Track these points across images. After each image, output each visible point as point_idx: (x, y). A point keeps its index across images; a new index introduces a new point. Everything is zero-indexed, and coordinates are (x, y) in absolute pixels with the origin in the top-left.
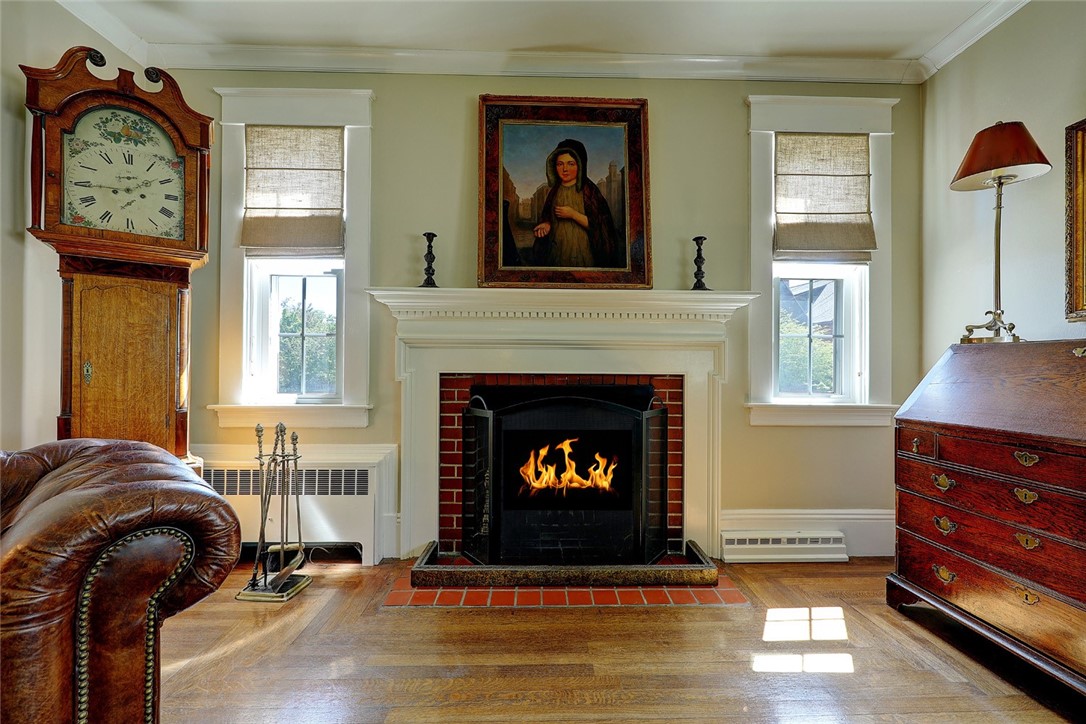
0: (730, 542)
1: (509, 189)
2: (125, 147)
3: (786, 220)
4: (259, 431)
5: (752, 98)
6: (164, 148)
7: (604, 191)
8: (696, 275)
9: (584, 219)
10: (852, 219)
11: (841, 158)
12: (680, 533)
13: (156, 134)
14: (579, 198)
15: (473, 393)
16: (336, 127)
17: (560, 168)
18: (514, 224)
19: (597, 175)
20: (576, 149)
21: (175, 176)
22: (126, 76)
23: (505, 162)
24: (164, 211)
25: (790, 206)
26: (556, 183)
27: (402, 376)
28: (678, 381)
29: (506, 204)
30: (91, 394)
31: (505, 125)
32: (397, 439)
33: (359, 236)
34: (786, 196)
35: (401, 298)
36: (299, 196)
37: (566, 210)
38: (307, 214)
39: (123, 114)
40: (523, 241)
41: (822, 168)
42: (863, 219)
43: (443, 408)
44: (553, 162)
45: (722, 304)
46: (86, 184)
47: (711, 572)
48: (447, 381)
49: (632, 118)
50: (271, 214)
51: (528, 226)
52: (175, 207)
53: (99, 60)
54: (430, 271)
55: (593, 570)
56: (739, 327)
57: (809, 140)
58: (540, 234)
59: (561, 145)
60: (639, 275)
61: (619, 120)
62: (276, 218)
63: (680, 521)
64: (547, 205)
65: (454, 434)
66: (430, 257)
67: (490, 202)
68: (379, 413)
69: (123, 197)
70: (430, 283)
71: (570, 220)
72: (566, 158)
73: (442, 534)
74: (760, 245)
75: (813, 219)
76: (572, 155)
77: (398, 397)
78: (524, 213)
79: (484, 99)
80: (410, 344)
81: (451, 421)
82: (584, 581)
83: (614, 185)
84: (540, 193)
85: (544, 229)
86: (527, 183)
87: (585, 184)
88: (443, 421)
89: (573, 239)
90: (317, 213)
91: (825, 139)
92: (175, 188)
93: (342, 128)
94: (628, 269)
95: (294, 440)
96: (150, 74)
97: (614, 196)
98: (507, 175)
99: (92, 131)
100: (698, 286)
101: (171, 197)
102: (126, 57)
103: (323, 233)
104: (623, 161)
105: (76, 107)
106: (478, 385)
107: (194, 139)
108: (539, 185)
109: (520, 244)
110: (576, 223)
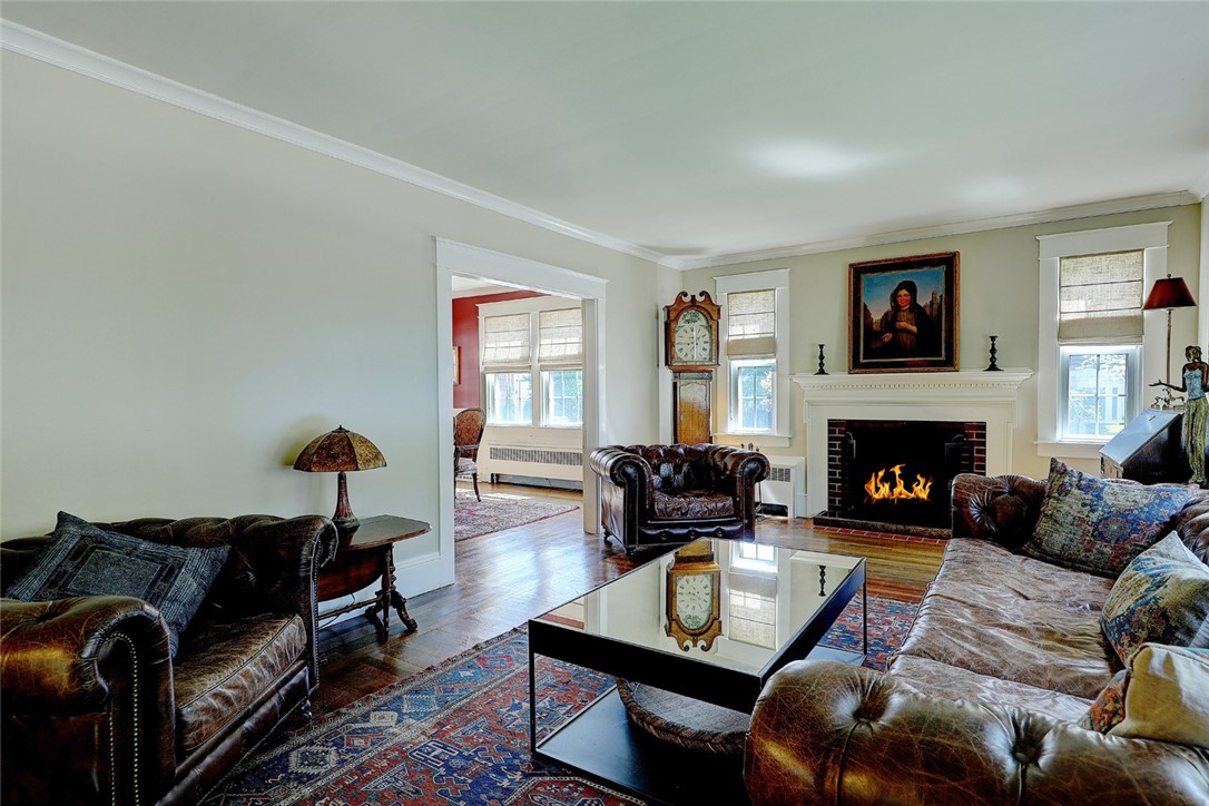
1: (867, 314)
2: (691, 325)
3: (1065, 318)
5: (1041, 237)
6: (703, 321)
7: (928, 311)
8: (991, 360)
9: (914, 329)
11: (1117, 270)
13: (701, 316)
14: (910, 316)
15: (846, 430)
16: (771, 290)
17: (899, 299)
18: (871, 335)
20: (911, 287)
21: (706, 332)
22: (693, 297)
23: (866, 299)
24: (704, 349)
25: (1073, 307)
26: (896, 307)
27: (807, 420)
28: (982, 427)
29: (865, 323)
30: (683, 427)
31: (864, 278)
32: (804, 454)
33: (783, 347)
34: (1069, 299)
35: (809, 381)
36: (753, 327)
37: (903, 324)
38: (758, 336)
39: (689, 312)
41: (1100, 278)
42: (1137, 312)
43: (830, 439)
44: (894, 296)
45: (1012, 377)
46: (680, 343)
48: (832, 424)
49: (948, 262)
50: (740, 338)
51: (879, 335)
52: (707, 346)
53: (686, 295)
54: (821, 366)
55: (912, 528)
57: (1088, 260)
58: (886, 340)
59: (900, 285)
60: (949, 363)
61: (937, 265)
62: (743, 340)
64: (890, 320)
65: (836, 453)
66: (822, 357)
67: (856, 324)
68: (793, 440)
69: (691, 346)
70: (822, 372)
71: (905, 330)
72: (904, 292)
73: (830, 507)
74: (1047, 335)
75: (1092, 315)
76: (907, 290)
77: (805, 432)
79: (851, 266)
80: (811, 404)
81: (834, 446)
82: (907, 533)
83: (935, 306)
84: (886, 315)
85: (888, 337)
86: (878, 309)
87: (914, 307)
88: (830, 446)
89: (908, 340)
90: (762, 336)
91: (1103, 257)
92: (707, 338)
93: (774, 290)
94: (943, 358)
96: (701, 295)
97: (935, 313)
98: (865, 306)
99: (681, 322)
100: (993, 368)
101: (705, 342)
102: (694, 291)
103: (766, 347)
104: (941, 291)
105: (678, 315)
106: (849, 426)
107: (715, 316)
108: (885, 310)
109: (874, 346)
110: (909, 331)
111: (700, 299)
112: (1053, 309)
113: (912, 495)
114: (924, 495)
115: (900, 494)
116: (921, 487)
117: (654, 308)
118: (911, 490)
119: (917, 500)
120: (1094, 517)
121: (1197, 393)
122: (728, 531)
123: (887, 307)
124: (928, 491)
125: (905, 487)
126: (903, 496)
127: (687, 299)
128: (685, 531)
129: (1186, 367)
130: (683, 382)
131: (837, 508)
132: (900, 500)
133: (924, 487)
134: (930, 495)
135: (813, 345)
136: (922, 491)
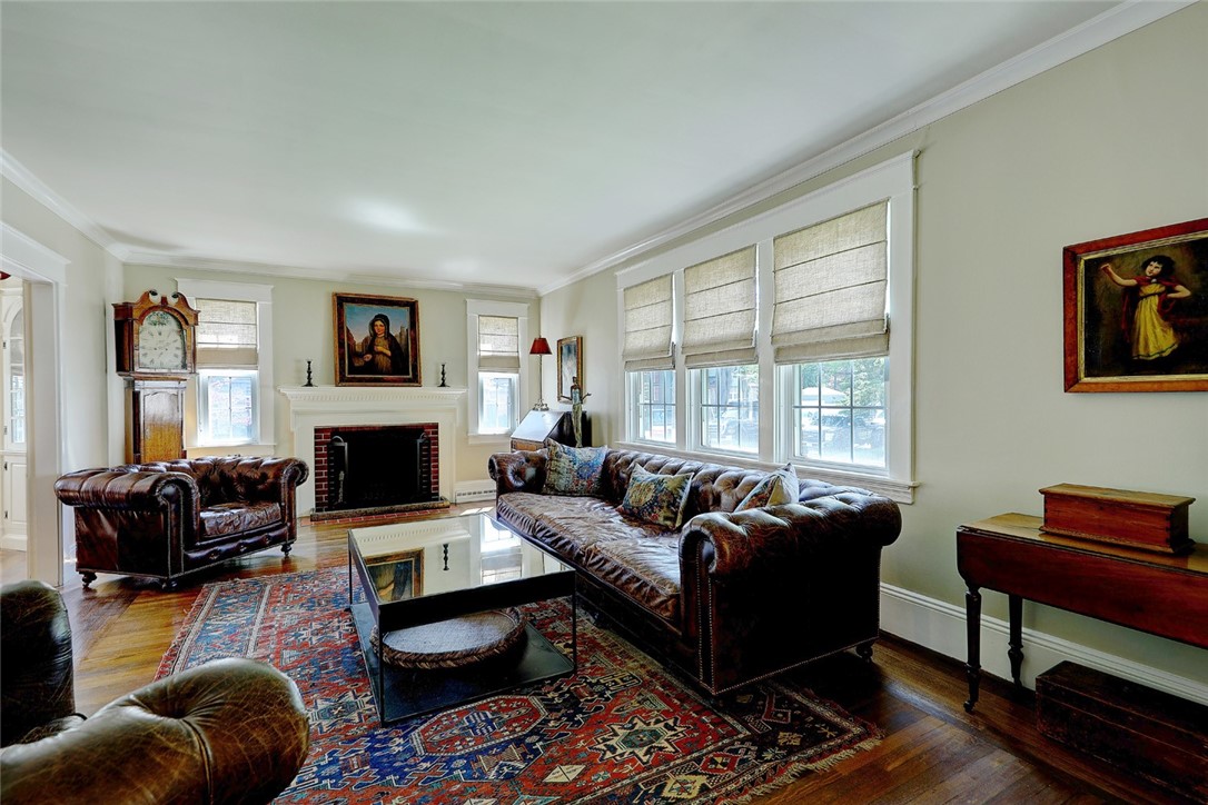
0: (459, 495)
1: (350, 337)
2: (159, 327)
3: (483, 354)
5: (467, 300)
6: (173, 326)
7: (398, 339)
8: (442, 380)
9: (389, 353)
10: (511, 354)
11: (508, 327)
12: (437, 494)
13: (171, 319)
14: (386, 343)
15: (334, 436)
16: (252, 303)
17: (376, 328)
18: (353, 354)
19: (394, 331)
20: (385, 320)
21: (179, 338)
22: (164, 300)
23: (348, 324)
24: (176, 356)
25: (487, 348)
26: (374, 335)
27: (294, 430)
28: (435, 426)
29: (349, 345)
31: (347, 306)
33: (265, 359)
34: (484, 343)
35: (295, 393)
36: (230, 337)
37: (380, 348)
38: (236, 346)
39: (157, 312)
40: (358, 363)
41: (499, 332)
42: (515, 355)
43: (316, 444)
44: (372, 325)
45: (454, 392)
46: (143, 348)
47: (446, 504)
48: (318, 431)
49: (412, 306)
50: (215, 346)
51: (360, 355)
52: (181, 353)
53: (155, 294)
54: (309, 378)
55: (397, 506)
56: (463, 401)
57: (493, 319)
58: (367, 360)
59: (376, 317)
60: (415, 380)
61: (404, 307)
62: (217, 349)
63: (437, 489)
64: (370, 345)
66: (309, 372)
67: (341, 345)
69: (159, 351)
70: (309, 384)
71: (382, 353)
72: (379, 323)
73: (317, 505)
74: (472, 365)
75: (496, 354)
76: (382, 322)
77: (292, 440)
78: (358, 349)
79: (335, 295)
80: (297, 413)
81: (322, 450)
84: (366, 339)
85: (369, 357)
86: (360, 334)
87: (388, 336)
88: (316, 450)
89: (383, 362)
90: (242, 346)
91: (500, 319)
92: (179, 344)
93: (256, 303)
94: (410, 376)
96: (175, 296)
97: (403, 342)
98: (348, 331)
99: (146, 323)
100: (443, 385)
101: (178, 348)
102: (166, 291)
103: (248, 357)
104: (407, 325)
105: (143, 316)
106: (335, 431)
107: (191, 321)
108: (365, 336)
109: (356, 365)
110: (385, 355)
111: (172, 302)
112: (477, 348)
117: (102, 304)
120: (576, 467)
121: (578, 401)
122: (275, 536)
123: (366, 333)
127: (156, 300)
128: (235, 545)
129: (572, 388)
130: (148, 391)
131: (323, 504)
135: (298, 361)
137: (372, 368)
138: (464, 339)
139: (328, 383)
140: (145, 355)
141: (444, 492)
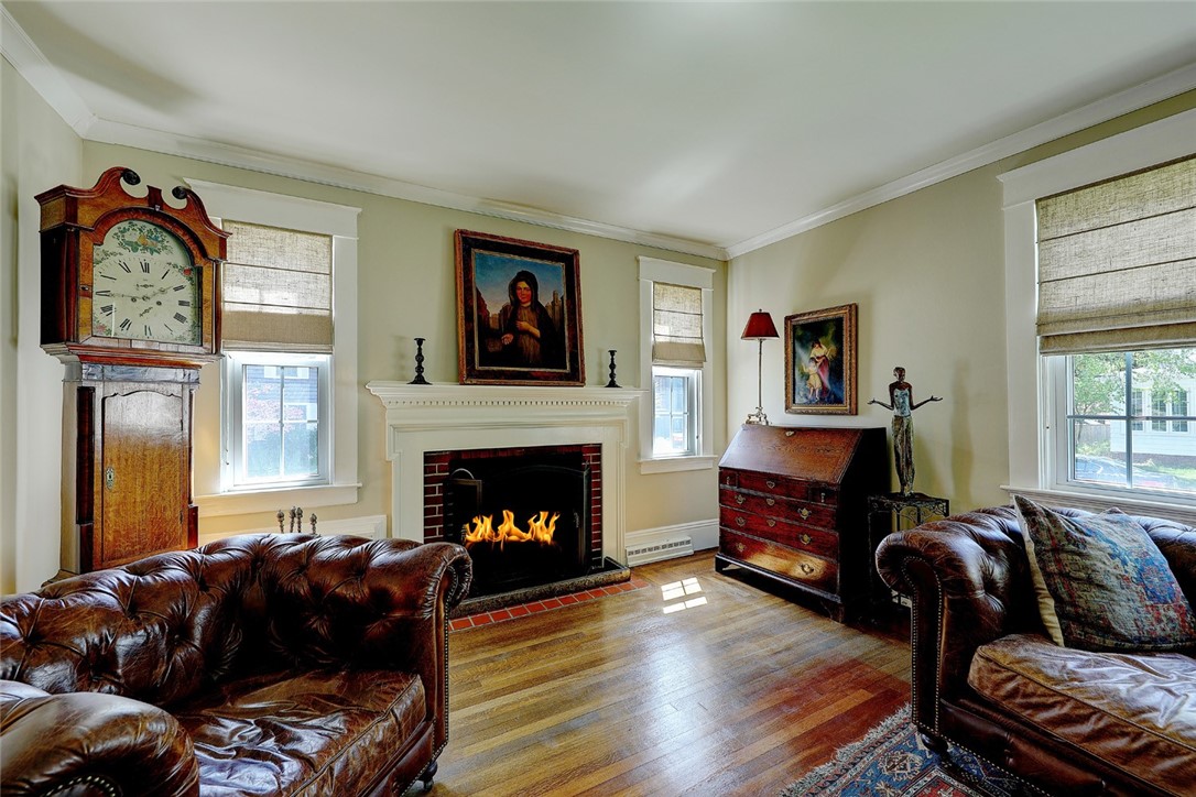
0: (631, 553)
1: (482, 305)
2: (141, 256)
3: (660, 339)
4: (281, 517)
5: (640, 258)
6: (176, 256)
7: (550, 312)
8: (610, 375)
9: (537, 332)
10: (695, 341)
11: (688, 301)
12: (600, 553)
13: (170, 242)
14: (533, 316)
15: (452, 466)
16: (324, 236)
17: (519, 292)
18: (487, 333)
19: (545, 300)
20: (531, 280)
21: (187, 284)
22: (154, 194)
23: (478, 282)
24: (179, 317)
25: (663, 331)
26: (516, 303)
27: (392, 457)
28: (597, 448)
29: (479, 317)
30: (112, 498)
31: (476, 253)
32: (386, 509)
33: (346, 335)
34: (659, 324)
35: (393, 393)
36: (282, 294)
37: (525, 325)
38: (294, 311)
39: (139, 224)
40: (493, 348)
41: (679, 307)
42: (699, 342)
43: (426, 481)
44: (513, 288)
45: (624, 395)
46: (106, 293)
47: (626, 573)
48: (430, 458)
49: (568, 261)
50: (255, 309)
51: (497, 335)
52: (188, 312)
53: (133, 178)
54: (420, 369)
55: (557, 585)
56: (634, 410)
57: (671, 289)
58: (506, 342)
59: (519, 275)
60: (575, 377)
61: (557, 261)
62: (260, 313)
63: (600, 545)
65: (435, 500)
66: (420, 358)
67: (468, 316)
69: (140, 305)
70: (420, 380)
71: (527, 332)
72: (523, 285)
74: (646, 354)
75: (674, 340)
76: (527, 283)
77: (387, 474)
78: (493, 324)
79: (459, 232)
81: (434, 490)
82: (551, 594)
83: (557, 308)
84: (505, 309)
85: (508, 339)
86: (495, 302)
87: (536, 306)
88: (427, 491)
89: (529, 346)
90: (305, 312)
91: (680, 289)
92: (187, 294)
93: (330, 237)
94: (568, 370)
95: (314, 521)
96: (177, 193)
97: (557, 317)
98: (479, 294)
99: (111, 241)
100: (612, 384)
101: (182, 303)
102: (157, 176)
103: (313, 331)
104: (563, 292)
105: (106, 222)
106: (457, 458)
107: (213, 252)
108: (503, 304)
109: (491, 349)
110: (532, 335)
112: (650, 329)
113: (528, 536)
114: (546, 536)
115: (509, 534)
116: (541, 522)
118: (525, 528)
119: (536, 544)
123: (506, 300)
124: (552, 529)
125: (516, 524)
126: (513, 538)
127: (139, 191)
130: (113, 388)
132: (508, 544)
133: (547, 524)
134: (554, 538)
135: (401, 339)
136: (543, 529)
137: (514, 355)
138: (635, 318)
139: (447, 380)
140: (105, 309)
141: (609, 549)
